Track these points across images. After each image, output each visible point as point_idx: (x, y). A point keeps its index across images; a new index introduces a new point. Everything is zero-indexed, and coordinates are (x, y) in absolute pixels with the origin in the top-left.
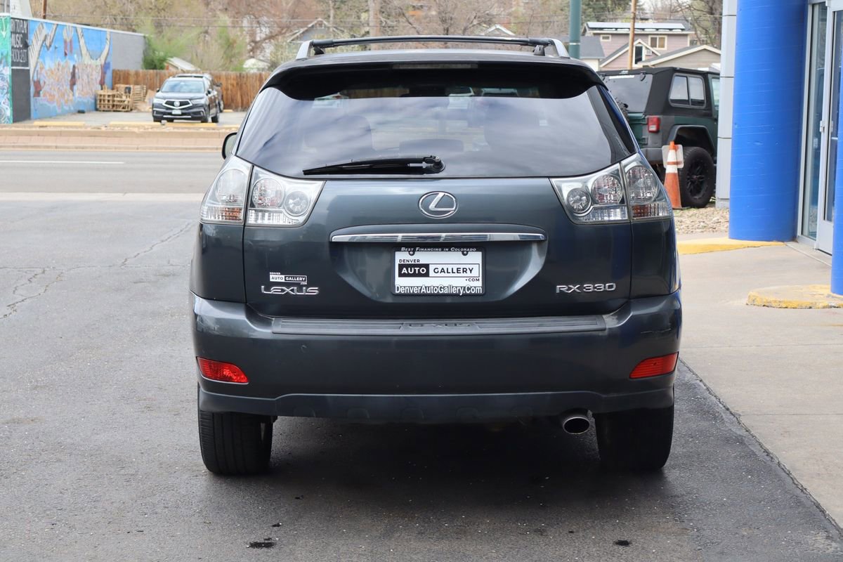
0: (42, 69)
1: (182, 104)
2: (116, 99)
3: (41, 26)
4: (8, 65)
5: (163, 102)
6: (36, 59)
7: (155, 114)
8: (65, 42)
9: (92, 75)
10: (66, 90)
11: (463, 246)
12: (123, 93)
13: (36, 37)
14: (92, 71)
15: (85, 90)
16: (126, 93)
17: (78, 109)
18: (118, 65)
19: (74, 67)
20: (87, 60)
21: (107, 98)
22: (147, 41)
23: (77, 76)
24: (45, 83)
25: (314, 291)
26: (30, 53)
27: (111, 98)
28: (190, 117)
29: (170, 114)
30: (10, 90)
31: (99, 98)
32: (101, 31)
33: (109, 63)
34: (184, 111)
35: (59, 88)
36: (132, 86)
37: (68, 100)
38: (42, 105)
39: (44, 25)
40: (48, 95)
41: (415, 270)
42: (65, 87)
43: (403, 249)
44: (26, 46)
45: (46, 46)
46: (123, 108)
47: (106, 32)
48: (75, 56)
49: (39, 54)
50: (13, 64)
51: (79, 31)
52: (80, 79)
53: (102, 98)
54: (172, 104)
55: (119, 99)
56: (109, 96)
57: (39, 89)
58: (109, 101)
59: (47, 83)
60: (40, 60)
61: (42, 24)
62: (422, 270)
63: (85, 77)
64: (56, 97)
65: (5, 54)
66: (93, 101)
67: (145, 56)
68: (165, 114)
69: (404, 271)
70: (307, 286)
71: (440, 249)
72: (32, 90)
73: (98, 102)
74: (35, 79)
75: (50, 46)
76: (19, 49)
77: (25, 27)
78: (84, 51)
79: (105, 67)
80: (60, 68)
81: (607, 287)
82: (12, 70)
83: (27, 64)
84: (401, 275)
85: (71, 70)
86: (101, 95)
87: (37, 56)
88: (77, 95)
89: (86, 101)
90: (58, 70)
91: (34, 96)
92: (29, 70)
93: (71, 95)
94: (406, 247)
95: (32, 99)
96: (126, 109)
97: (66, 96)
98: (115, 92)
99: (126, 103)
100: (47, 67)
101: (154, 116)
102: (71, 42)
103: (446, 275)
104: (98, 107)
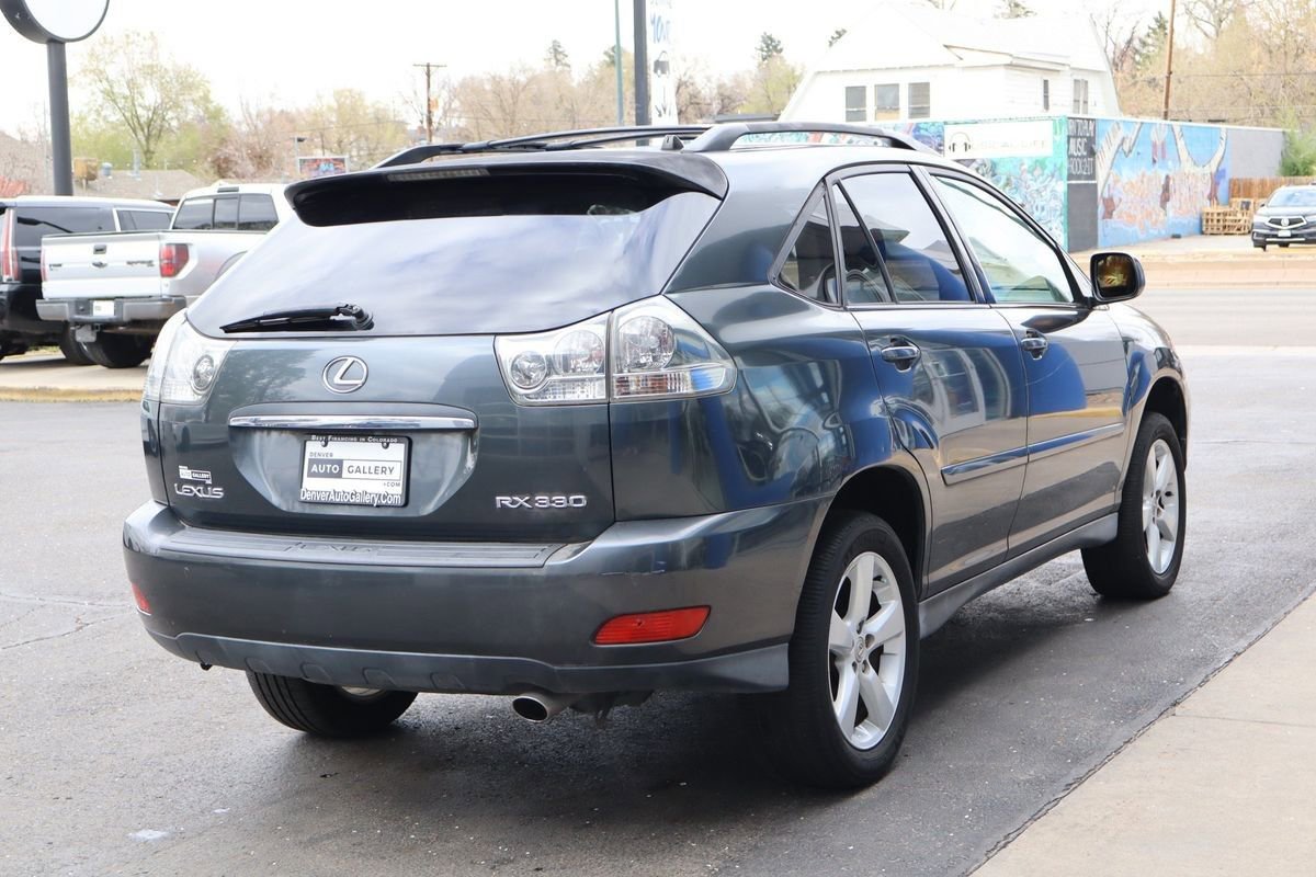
0: (1116, 182)
1: (1292, 222)
2: (1228, 218)
3: (1116, 127)
4: (1062, 179)
5: (1266, 220)
6: (1107, 170)
7: (1255, 238)
8: (1154, 145)
9: (1196, 187)
10: (1153, 209)
11: (383, 434)
12: (1238, 209)
13: (1109, 142)
14: (1197, 182)
15: (1184, 207)
16: (1242, 209)
17: (1172, 233)
18: (1236, 171)
19: (1167, 177)
20: (1188, 167)
21: (1215, 217)
22: (1288, 139)
23: (1171, 190)
24: (1120, 200)
25: (217, 493)
26: (1097, 163)
27: (1221, 217)
28: (1303, 239)
29: (1276, 236)
30: (1065, 211)
31: (1204, 217)
32: (1212, 128)
33: (1224, 171)
34: (1294, 232)
35: (1143, 207)
36: (1252, 201)
37: (1156, 221)
38: (1115, 229)
39: (1121, 125)
40: (1124, 216)
41: (326, 468)
42: (1152, 203)
43: (314, 437)
44: (1092, 153)
45: (1123, 152)
46: (1239, 230)
47: (1220, 129)
48: (1170, 163)
49: (1112, 164)
50: (1070, 177)
51: (1177, 130)
52: (1177, 192)
53: (1210, 217)
54: (1278, 222)
55: (1232, 218)
56: (1219, 214)
57: (1110, 210)
58: (1218, 221)
59: (1124, 200)
60: (1114, 171)
61: (1118, 124)
62: (335, 469)
63: (1185, 191)
64: (1139, 217)
65: (1058, 166)
66: (1197, 221)
67: (1283, 159)
68: (1267, 236)
69: (314, 468)
70: (213, 486)
71: (355, 439)
72: (1101, 209)
73: (1204, 223)
74: (1106, 195)
75: (1130, 151)
76: (1082, 157)
77: (1091, 128)
78: (1184, 155)
79: (1217, 177)
80: (1145, 180)
81: (571, 502)
82: (1069, 185)
83: (1093, 177)
84: (311, 475)
85: (1163, 183)
86: (1208, 214)
87: (1109, 165)
88: (1171, 213)
89: (1186, 222)
90: (1142, 182)
91: (1103, 218)
92: (1096, 185)
93: (1162, 214)
94: (317, 435)
95: (1100, 223)
96: (1242, 231)
97: (1154, 217)
98: (1228, 209)
99: (1242, 222)
100: (1124, 180)
101: (1254, 240)
102: (1163, 144)
103: (362, 476)
104: (1204, 229)
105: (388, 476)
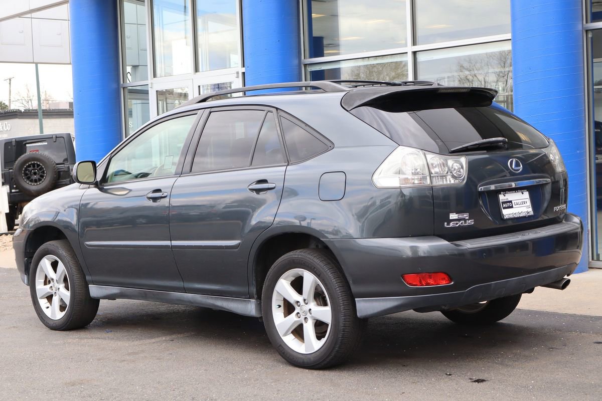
11: (521, 189)
25: (470, 222)
62: (510, 204)
69: (504, 205)
70: (468, 220)
71: (514, 192)
94: (502, 192)
103: (519, 206)
105: (526, 205)
